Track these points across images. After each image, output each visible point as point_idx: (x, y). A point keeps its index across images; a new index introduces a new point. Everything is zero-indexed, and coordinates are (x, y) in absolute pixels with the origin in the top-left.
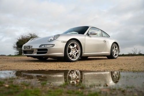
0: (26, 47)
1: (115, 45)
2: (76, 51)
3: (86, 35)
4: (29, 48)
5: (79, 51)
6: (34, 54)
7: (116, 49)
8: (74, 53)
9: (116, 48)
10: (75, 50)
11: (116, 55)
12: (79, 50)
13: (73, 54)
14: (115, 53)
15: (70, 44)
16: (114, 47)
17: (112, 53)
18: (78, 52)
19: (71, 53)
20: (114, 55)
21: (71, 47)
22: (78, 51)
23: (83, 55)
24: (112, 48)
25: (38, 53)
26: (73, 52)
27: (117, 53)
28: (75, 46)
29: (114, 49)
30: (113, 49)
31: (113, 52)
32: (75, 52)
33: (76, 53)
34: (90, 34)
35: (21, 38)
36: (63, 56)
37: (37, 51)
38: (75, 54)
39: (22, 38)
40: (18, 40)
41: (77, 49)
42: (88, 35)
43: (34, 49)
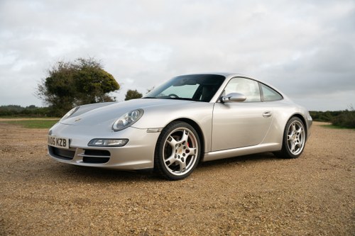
0: (55, 140)
1: (296, 121)
2: (188, 151)
3: (217, 102)
4: (62, 144)
5: (195, 150)
6: (75, 161)
7: (300, 131)
8: (181, 156)
9: (297, 128)
10: (185, 148)
11: (297, 147)
12: (195, 147)
13: (177, 159)
14: (297, 143)
15: (171, 133)
16: (294, 127)
17: (286, 143)
18: (193, 153)
19: (171, 159)
20: (293, 147)
21: (174, 142)
22: (192, 150)
23: (206, 158)
24: (288, 130)
25: (85, 160)
26: (178, 156)
27: (300, 143)
28: (185, 137)
29: (293, 133)
30: (290, 134)
31: (289, 141)
32: (184, 155)
33: (187, 155)
34: (227, 99)
35: (57, 70)
36: (153, 167)
37: (82, 154)
38: (185, 158)
39: (60, 67)
40: (50, 72)
41: (191, 146)
42: (222, 102)
43: (75, 148)
